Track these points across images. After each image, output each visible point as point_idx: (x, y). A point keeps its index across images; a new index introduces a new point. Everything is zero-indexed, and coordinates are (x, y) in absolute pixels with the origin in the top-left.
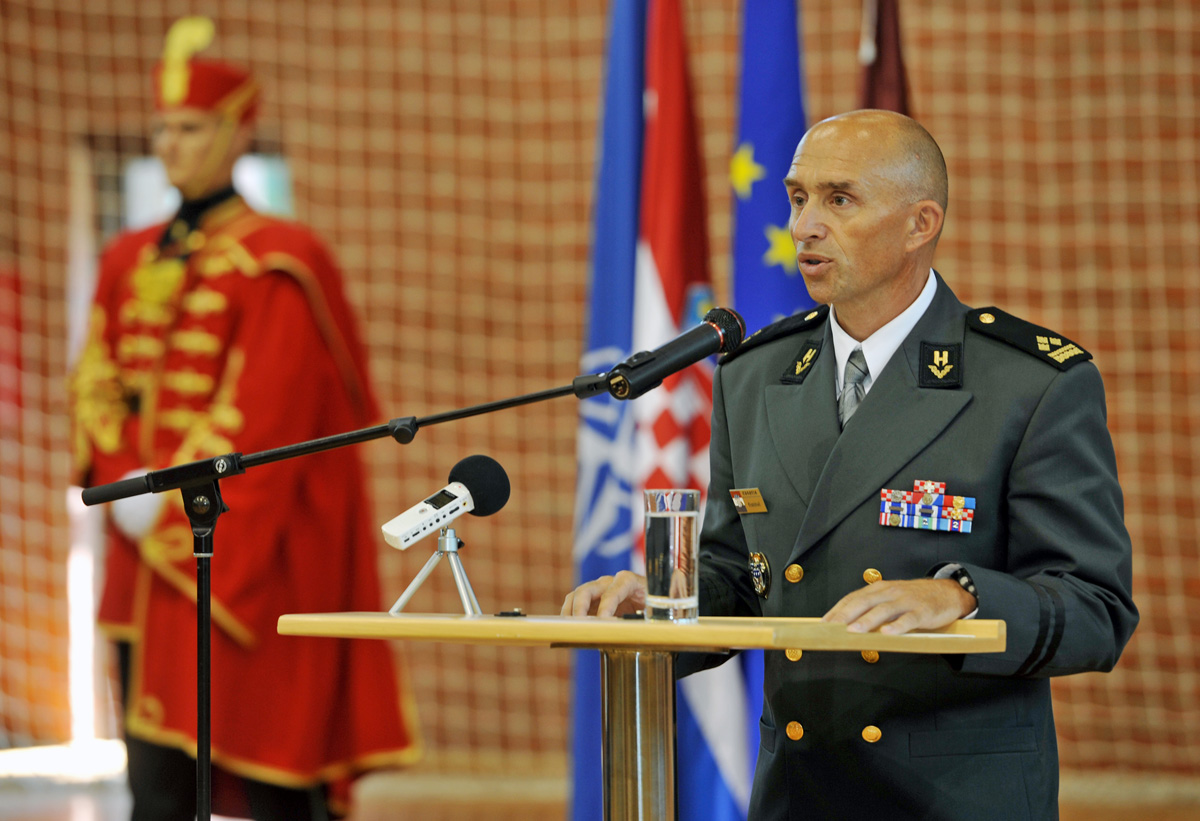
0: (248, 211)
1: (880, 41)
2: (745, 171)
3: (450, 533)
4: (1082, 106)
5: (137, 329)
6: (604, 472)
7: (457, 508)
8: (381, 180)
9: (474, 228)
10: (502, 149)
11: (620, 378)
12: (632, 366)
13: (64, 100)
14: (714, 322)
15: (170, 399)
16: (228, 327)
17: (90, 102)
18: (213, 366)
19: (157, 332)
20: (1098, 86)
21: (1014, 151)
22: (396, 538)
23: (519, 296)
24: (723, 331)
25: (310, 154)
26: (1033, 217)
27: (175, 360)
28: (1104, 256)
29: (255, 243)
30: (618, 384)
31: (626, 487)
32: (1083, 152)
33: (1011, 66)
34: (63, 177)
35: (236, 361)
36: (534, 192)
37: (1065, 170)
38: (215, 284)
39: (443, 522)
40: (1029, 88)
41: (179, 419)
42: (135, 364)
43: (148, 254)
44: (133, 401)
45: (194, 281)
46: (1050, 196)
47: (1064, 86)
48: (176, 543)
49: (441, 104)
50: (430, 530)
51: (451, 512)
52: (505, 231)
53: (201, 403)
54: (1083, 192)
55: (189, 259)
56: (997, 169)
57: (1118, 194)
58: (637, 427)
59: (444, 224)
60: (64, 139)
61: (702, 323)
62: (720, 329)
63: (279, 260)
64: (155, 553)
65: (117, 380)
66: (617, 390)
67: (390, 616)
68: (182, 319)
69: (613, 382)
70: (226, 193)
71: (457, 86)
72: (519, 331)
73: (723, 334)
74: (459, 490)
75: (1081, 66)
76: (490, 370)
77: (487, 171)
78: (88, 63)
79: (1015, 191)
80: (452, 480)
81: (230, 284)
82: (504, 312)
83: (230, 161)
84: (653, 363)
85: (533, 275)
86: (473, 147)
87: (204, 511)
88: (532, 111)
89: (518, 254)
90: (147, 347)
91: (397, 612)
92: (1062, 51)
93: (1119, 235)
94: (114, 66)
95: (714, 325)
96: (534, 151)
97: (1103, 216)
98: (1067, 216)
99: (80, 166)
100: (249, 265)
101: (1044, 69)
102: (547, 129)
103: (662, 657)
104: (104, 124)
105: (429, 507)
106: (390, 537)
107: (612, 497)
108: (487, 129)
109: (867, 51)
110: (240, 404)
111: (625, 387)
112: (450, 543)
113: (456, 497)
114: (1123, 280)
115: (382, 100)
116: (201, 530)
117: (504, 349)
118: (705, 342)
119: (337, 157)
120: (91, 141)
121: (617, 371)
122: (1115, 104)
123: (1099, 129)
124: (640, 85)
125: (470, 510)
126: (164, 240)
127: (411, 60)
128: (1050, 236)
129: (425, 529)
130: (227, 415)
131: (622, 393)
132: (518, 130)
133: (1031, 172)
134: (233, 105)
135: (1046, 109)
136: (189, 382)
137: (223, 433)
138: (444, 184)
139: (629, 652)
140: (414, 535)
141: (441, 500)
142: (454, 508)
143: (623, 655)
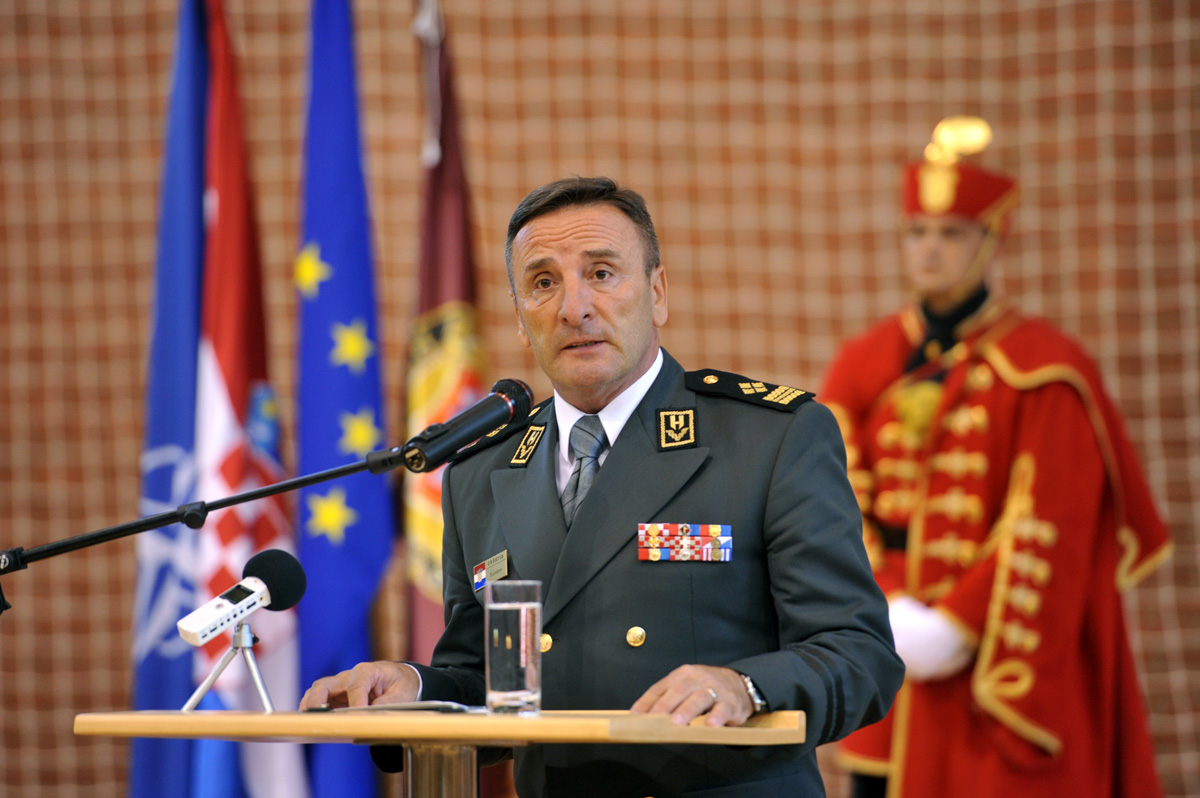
2: (311, 271)
3: (246, 628)
6: (164, 571)
7: (254, 604)
11: (415, 452)
12: (427, 438)
14: (503, 393)
22: (194, 634)
24: (513, 401)
30: (414, 458)
31: (188, 586)
39: (240, 617)
50: (228, 625)
51: (249, 607)
61: (491, 394)
62: (510, 399)
66: (412, 464)
67: (183, 714)
69: (408, 455)
73: (513, 405)
74: (255, 584)
80: (247, 573)
84: (445, 435)
91: (190, 709)
95: (504, 396)
105: (226, 602)
106: (186, 632)
111: (420, 459)
112: (246, 639)
113: (252, 592)
118: (496, 413)
121: (411, 445)
124: (200, 187)
125: (267, 604)
129: (222, 624)
131: (419, 466)
139: (436, 747)
140: (212, 631)
141: (237, 595)
142: (251, 603)
143: (429, 750)
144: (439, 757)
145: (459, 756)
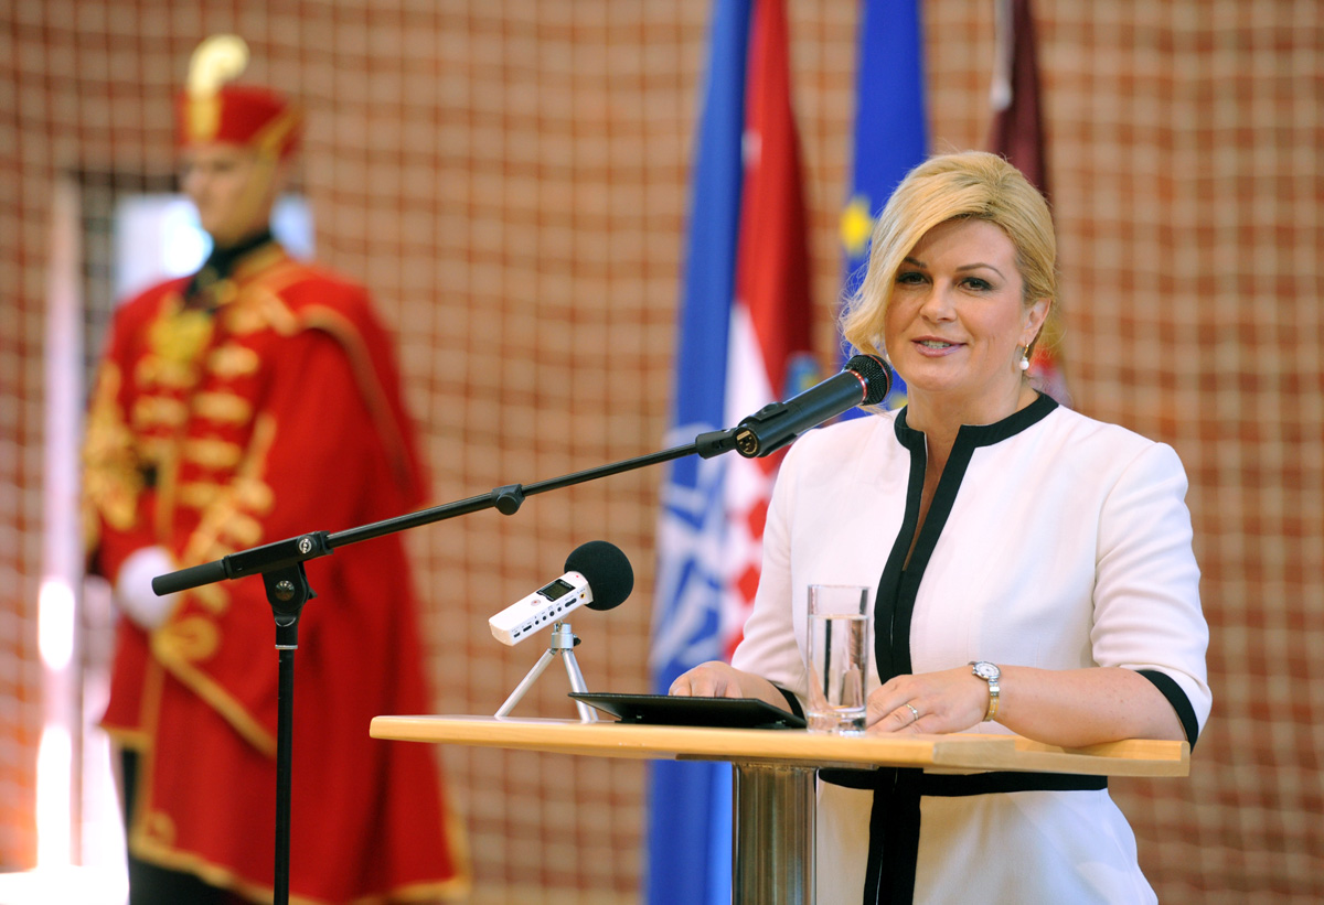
0: (288, 260)
1: (1016, 82)
3: (566, 628)
4: (1227, 161)
5: (155, 390)
6: (689, 568)
7: (574, 601)
8: (416, 228)
9: (522, 286)
10: (556, 196)
11: (747, 434)
12: (761, 418)
13: (50, 129)
14: (856, 370)
15: (191, 472)
16: (258, 390)
17: (82, 132)
18: (240, 435)
19: (179, 395)
20: (1245, 138)
21: (1147, 212)
22: (505, 633)
23: (573, 364)
24: (867, 380)
25: (336, 196)
26: (1167, 286)
27: (198, 427)
28: (1248, 335)
29: (293, 296)
30: (745, 441)
31: (715, 585)
32: (1226, 214)
33: (1145, 113)
34: (44, 216)
35: (266, 431)
36: (594, 247)
37: (1206, 235)
38: (248, 341)
39: (558, 615)
40: (1165, 139)
41: (201, 494)
42: (153, 430)
43: (170, 305)
44: (149, 475)
45: (222, 337)
46: (1187, 262)
47: (1206, 139)
48: (192, 637)
49: (488, 142)
50: (543, 624)
51: (567, 605)
52: (558, 289)
53: (224, 477)
54: (1226, 259)
55: (218, 313)
56: (1127, 231)
57: (1267, 262)
58: (727, 517)
59: (487, 281)
60: (50, 173)
62: (863, 378)
63: (320, 315)
64: (169, 649)
65: (131, 449)
66: (743, 447)
67: (495, 719)
68: (207, 381)
69: (739, 437)
70: (260, 238)
71: (506, 123)
72: (572, 406)
73: (866, 384)
74: (577, 580)
75: (1226, 115)
76: (538, 447)
77: (540, 219)
78: (81, 87)
79: (1147, 258)
80: (568, 568)
81: (264, 342)
82: (555, 383)
83: (268, 204)
85: (589, 341)
86: (523, 194)
87: (288, 597)
88: (593, 151)
89: (573, 316)
90: (164, 411)
91: (503, 715)
92: (1205, 96)
93: (1267, 311)
94: (111, 90)
95: (856, 374)
96: (594, 199)
97: (1247, 286)
98: (1206, 286)
99: (65, 206)
100: (282, 318)
101: (1184, 119)
102: (610, 175)
103: (802, 773)
104: (97, 156)
105: (543, 598)
106: (498, 631)
107: (697, 597)
108: (540, 172)
109: (999, 94)
110: (271, 478)
111: (752, 442)
112: (566, 640)
113: (573, 588)
114: (1270, 362)
115: (419, 137)
116: (283, 619)
117: (554, 425)
119: (366, 201)
120: (82, 177)
121: (744, 426)
122: (1265, 160)
123: (1246, 188)
124: (739, 125)
125: (588, 602)
126: (190, 291)
127: (454, 92)
128: (1187, 310)
129: (537, 623)
130: (254, 492)
131: (751, 450)
132: (575, 175)
133: (1167, 237)
134: (271, 138)
135: (1185, 163)
136: (213, 453)
137: (249, 512)
138: (488, 235)
139: (765, 766)
140: (525, 630)
141: (556, 590)
142: (570, 600)
143: (758, 770)
144: (770, 778)
145: (792, 776)
